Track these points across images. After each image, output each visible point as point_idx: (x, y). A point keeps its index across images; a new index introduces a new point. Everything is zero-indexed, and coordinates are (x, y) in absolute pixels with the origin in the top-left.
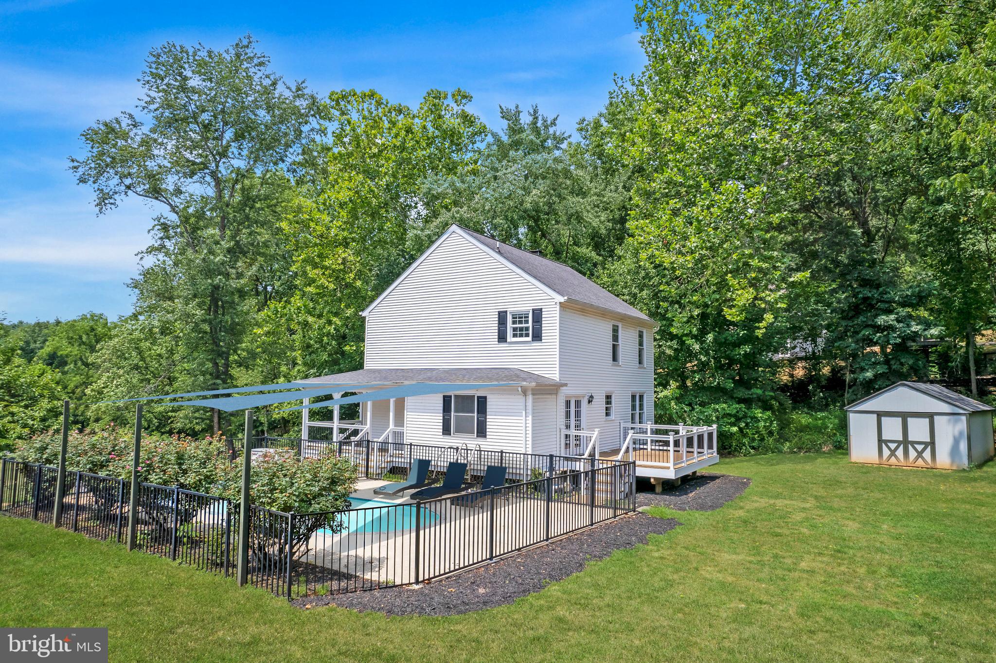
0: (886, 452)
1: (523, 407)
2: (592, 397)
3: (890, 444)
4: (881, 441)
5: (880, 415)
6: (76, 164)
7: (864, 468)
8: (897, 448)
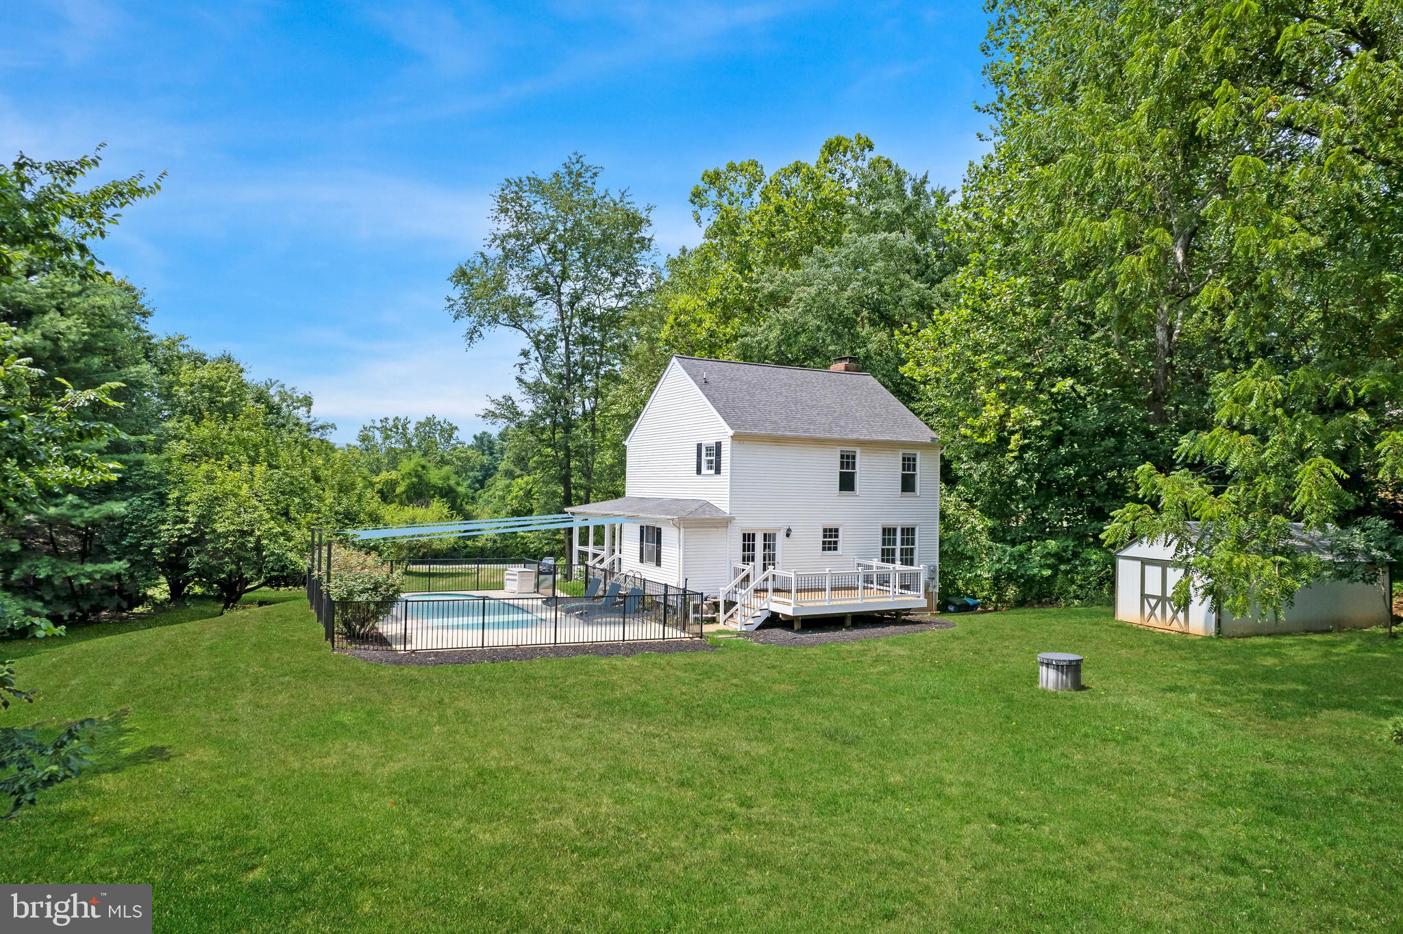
0: (1147, 610)
1: (677, 539)
2: (789, 530)
3: (1150, 600)
4: (1144, 596)
5: (1145, 562)
6: (452, 302)
7: (1125, 627)
8: (1156, 605)
